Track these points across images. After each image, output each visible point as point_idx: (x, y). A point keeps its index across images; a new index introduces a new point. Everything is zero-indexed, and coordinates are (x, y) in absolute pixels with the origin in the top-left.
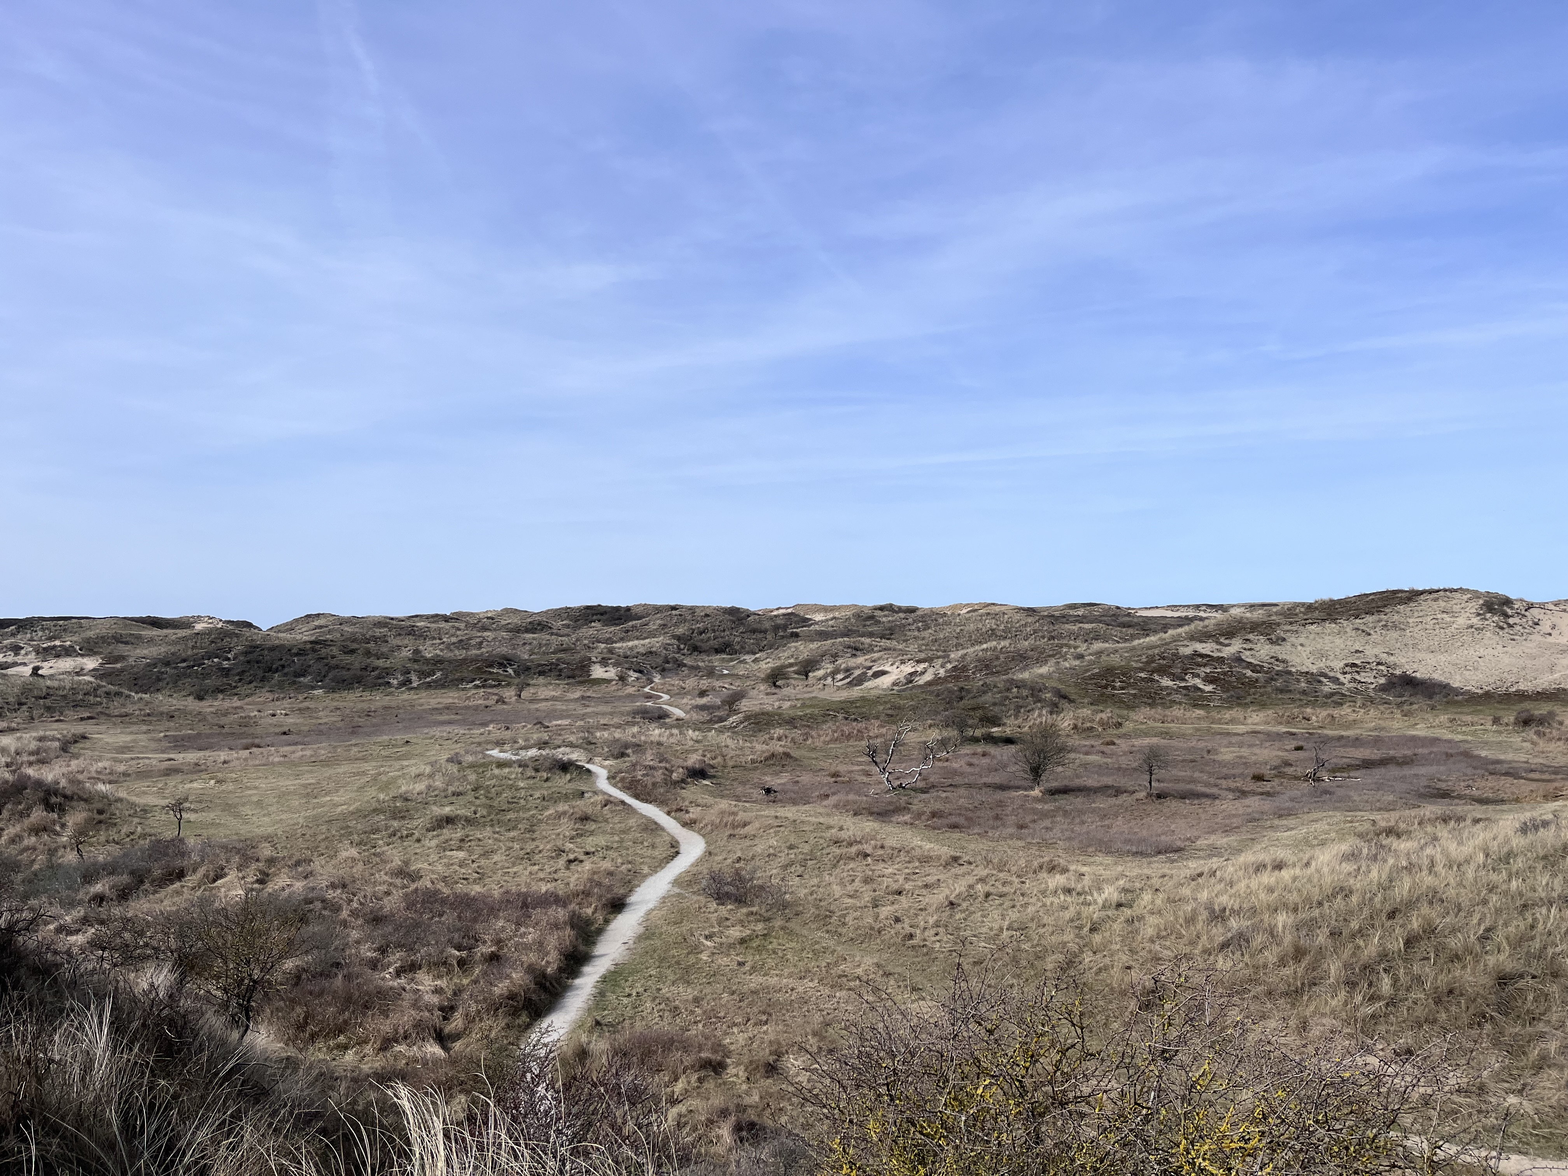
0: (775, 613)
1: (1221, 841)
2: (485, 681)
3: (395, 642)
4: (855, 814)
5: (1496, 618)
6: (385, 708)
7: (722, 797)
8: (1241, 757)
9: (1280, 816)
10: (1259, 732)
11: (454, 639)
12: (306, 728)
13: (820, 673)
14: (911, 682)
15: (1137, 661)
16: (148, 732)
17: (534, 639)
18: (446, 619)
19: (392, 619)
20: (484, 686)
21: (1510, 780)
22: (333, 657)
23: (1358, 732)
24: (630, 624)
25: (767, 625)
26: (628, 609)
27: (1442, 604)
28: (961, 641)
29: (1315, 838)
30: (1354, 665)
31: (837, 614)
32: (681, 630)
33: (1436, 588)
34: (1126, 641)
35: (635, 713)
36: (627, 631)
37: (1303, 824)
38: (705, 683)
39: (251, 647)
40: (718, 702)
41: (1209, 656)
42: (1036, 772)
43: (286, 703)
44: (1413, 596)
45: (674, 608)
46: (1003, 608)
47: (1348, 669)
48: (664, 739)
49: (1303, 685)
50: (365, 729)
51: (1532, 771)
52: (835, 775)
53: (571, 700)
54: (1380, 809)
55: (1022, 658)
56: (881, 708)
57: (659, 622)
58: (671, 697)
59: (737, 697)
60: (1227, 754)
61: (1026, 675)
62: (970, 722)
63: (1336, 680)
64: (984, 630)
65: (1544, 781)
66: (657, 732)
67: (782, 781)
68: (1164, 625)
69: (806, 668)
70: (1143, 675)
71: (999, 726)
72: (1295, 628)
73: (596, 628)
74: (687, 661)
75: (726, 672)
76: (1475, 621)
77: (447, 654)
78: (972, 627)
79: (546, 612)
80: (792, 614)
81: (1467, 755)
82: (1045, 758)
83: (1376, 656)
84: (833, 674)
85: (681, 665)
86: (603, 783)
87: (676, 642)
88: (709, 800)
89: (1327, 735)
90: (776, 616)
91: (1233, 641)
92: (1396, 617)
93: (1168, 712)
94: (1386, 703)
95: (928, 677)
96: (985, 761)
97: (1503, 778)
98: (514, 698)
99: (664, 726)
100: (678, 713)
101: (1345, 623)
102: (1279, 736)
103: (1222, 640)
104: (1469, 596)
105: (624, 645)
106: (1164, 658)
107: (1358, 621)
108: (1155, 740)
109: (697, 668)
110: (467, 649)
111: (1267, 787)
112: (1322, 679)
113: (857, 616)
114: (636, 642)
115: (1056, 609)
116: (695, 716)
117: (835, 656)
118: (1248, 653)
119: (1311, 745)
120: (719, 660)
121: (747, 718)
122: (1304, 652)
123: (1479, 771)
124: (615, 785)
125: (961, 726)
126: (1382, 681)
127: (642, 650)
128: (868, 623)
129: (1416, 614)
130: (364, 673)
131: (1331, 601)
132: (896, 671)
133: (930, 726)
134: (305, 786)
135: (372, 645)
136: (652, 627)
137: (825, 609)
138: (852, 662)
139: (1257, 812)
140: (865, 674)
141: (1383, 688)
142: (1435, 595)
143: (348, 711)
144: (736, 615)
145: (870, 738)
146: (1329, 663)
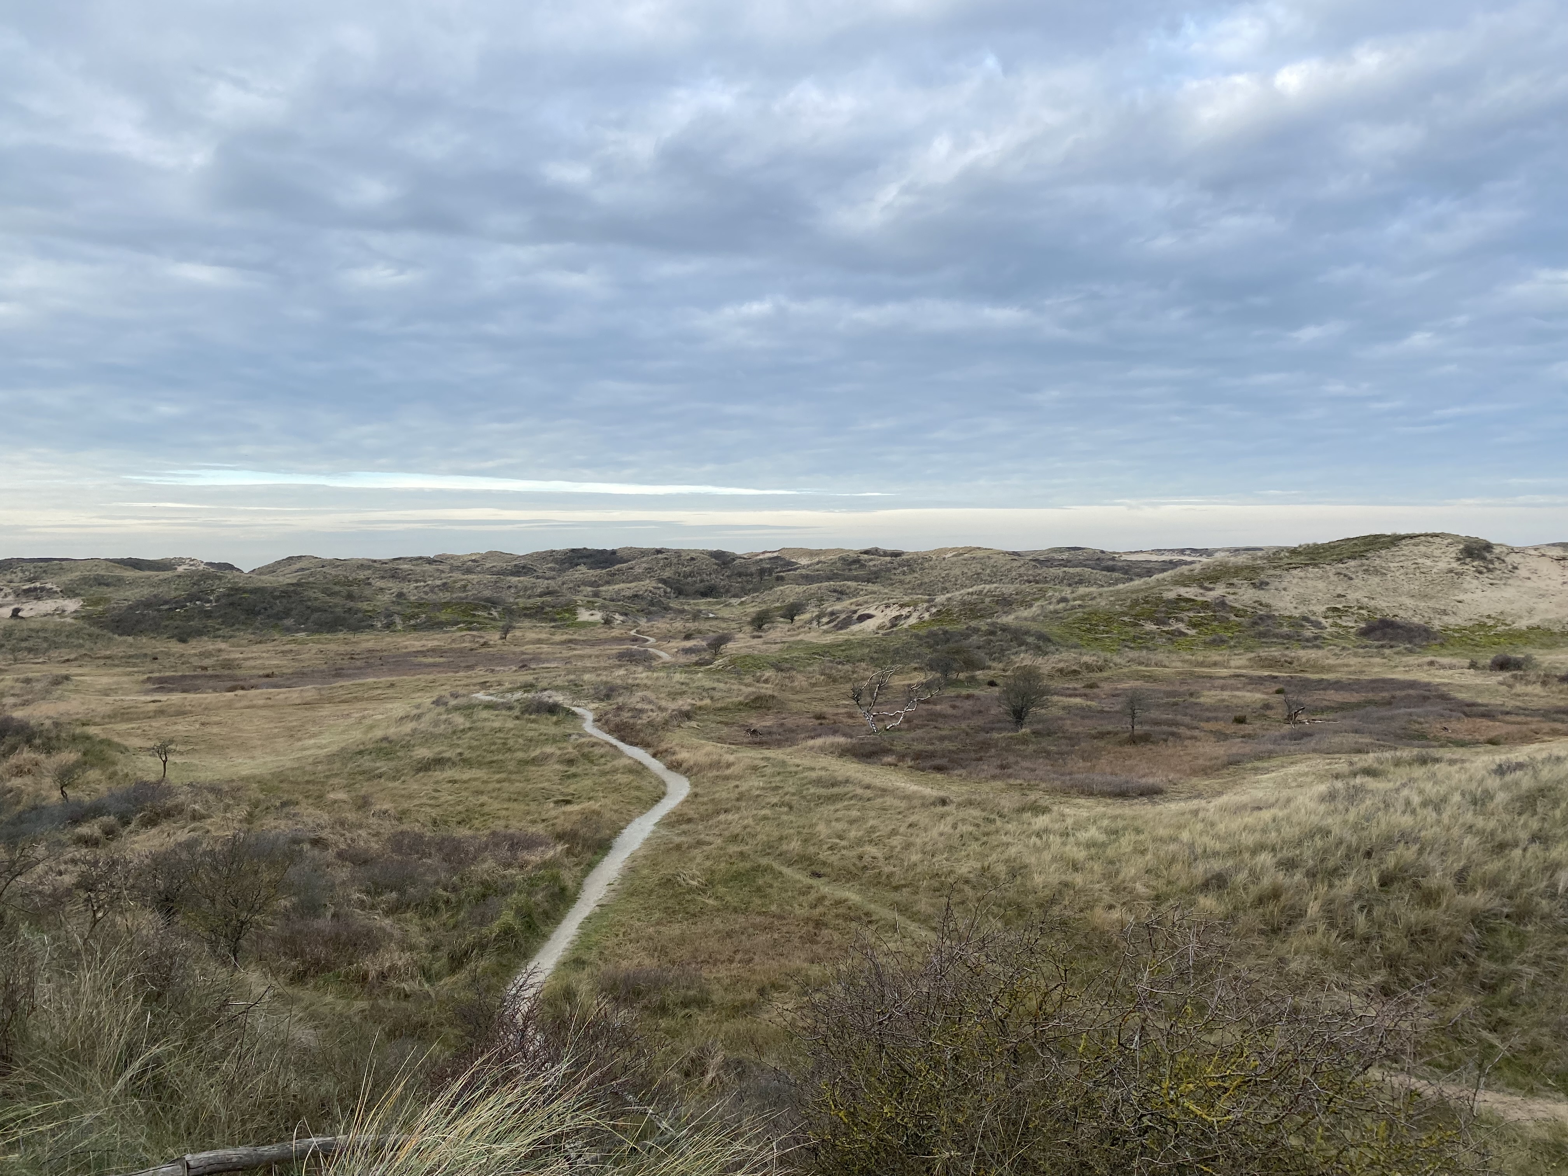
0: (761, 557)
1: (1202, 783)
2: (472, 623)
3: (380, 584)
4: (841, 756)
5: (1475, 563)
6: (370, 651)
7: (708, 739)
8: (1223, 700)
9: (1260, 758)
10: (1243, 676)
11: (438, 582)
12: (290, 671)
13: (806, 616)
14: (896, 625)
15: (1121, 605)
16: (130, 674)
17: (519, 582)
18: (430, 561)
19: (375, 561)
20: (470, 629)
21: (1486, 722)
22: (316, 599)
23: (1339, 675)
24: (616, 567)
25: (753, 569)
26: (614, 552)
27: (1422, 548)
28: (947, 585)
29: (1295, 780)
30: (1335, 609)
31: (822, 558)
32: (667, 574)
33: (1417, 532)
34: (1110, 585)
35: (621, 656)
36: (615, 574)
37: (1283, 767)
38: (692, 626)
39: (231, 589)
40: (704, 643)
41: (1193, 600)
42: (1019, 715)
43: (269, 646)
44: (1395, 540)
45: (659, 551)
46: (988, 553)
47: (1330, 614)
48: (649, 683)
49: (1286, 629)
50: (350, 671)
51: (1508, 713)
52: (820, 717)
53: (558, 644)
54: (1359, 751)
55: (1006, 603)
56: (867, 650)
57: (644, 565)
58: (658, 640)
59: (723, 639)
60: (1209, 697)
61: (1008, 619)
62: (956, 665)
63: (1317, 625)
64: (970, 574)
65: (1519, 723)
66: (644, 675)
67: (768, 724)
68: (1148, 570)
69: (791, 612)
70: (1125, 619)
71: (983, 669)
72: (1278, 572)
73: (583, 572)
74: (674, 604)
75: (711, 615)
76: (1455, 565)
77: (431, 597)
78: (957, 571)
79: (531, 555)
80: (777, 557)
81: (1444, 698)
82: (1028, 701)
83: (1358, 600)
84: (819, 617)
85: (667, 609)
86: (589, 727)
87: (660, 585)
88: (695, 741)
89: (1308, 680)
90: (761, 560)
91: (1218, 585)
92: (1378, 562)
93: (1151, 656)
94: (1366, 647)
95: (913, 620)
96: (968, 705)
97: (1478, 720)
98: (500, 642)
99: (650, 668)
100: (665, 656)
101: (1328, 567)
102: (1261, 680)
103: (1206, 584)
104: (1449, 541)
105: (611, 588)
106: (1147, 602)
107: (1341, 565)
108: (1138, 683)
109: (682, 611)
110: (452, 592)
111: (1247, 729)
112: (1304, 623)
113: (843, 559)
114: (622, 586)
115: (1042, 552)
116: (683, 659)
117: (821, 600)
118: (1231, 597)
119: (1292, 688)
120: (705, 603)
121: (733, 662)
122: (1287, 597)
123: (1454, 714)
124: (599, 728)
125: (946, 669)
126: (1363, 625)
127: (628, 593)
128: (854, 567)
129: (1397, 559)
130: (347, 615)
131: (1315, 544)
132: (882, 615)
133: (915, 669)
134: (290, 729)
135: (355, 588)
136: (638, 570)
137: (811, 553)
138: (838, 607)
139: (1238, 754)
140: (849, 617)
141: (1364, 633)
142: (1417, 540)
143: (332, 654)
144: (722, 559)
145: (856, 680)
146: (1311, 608)
